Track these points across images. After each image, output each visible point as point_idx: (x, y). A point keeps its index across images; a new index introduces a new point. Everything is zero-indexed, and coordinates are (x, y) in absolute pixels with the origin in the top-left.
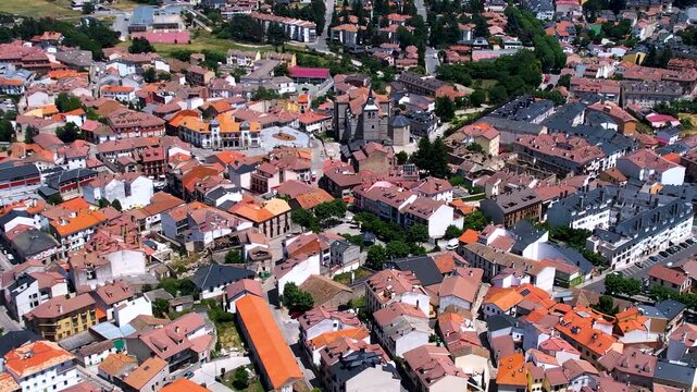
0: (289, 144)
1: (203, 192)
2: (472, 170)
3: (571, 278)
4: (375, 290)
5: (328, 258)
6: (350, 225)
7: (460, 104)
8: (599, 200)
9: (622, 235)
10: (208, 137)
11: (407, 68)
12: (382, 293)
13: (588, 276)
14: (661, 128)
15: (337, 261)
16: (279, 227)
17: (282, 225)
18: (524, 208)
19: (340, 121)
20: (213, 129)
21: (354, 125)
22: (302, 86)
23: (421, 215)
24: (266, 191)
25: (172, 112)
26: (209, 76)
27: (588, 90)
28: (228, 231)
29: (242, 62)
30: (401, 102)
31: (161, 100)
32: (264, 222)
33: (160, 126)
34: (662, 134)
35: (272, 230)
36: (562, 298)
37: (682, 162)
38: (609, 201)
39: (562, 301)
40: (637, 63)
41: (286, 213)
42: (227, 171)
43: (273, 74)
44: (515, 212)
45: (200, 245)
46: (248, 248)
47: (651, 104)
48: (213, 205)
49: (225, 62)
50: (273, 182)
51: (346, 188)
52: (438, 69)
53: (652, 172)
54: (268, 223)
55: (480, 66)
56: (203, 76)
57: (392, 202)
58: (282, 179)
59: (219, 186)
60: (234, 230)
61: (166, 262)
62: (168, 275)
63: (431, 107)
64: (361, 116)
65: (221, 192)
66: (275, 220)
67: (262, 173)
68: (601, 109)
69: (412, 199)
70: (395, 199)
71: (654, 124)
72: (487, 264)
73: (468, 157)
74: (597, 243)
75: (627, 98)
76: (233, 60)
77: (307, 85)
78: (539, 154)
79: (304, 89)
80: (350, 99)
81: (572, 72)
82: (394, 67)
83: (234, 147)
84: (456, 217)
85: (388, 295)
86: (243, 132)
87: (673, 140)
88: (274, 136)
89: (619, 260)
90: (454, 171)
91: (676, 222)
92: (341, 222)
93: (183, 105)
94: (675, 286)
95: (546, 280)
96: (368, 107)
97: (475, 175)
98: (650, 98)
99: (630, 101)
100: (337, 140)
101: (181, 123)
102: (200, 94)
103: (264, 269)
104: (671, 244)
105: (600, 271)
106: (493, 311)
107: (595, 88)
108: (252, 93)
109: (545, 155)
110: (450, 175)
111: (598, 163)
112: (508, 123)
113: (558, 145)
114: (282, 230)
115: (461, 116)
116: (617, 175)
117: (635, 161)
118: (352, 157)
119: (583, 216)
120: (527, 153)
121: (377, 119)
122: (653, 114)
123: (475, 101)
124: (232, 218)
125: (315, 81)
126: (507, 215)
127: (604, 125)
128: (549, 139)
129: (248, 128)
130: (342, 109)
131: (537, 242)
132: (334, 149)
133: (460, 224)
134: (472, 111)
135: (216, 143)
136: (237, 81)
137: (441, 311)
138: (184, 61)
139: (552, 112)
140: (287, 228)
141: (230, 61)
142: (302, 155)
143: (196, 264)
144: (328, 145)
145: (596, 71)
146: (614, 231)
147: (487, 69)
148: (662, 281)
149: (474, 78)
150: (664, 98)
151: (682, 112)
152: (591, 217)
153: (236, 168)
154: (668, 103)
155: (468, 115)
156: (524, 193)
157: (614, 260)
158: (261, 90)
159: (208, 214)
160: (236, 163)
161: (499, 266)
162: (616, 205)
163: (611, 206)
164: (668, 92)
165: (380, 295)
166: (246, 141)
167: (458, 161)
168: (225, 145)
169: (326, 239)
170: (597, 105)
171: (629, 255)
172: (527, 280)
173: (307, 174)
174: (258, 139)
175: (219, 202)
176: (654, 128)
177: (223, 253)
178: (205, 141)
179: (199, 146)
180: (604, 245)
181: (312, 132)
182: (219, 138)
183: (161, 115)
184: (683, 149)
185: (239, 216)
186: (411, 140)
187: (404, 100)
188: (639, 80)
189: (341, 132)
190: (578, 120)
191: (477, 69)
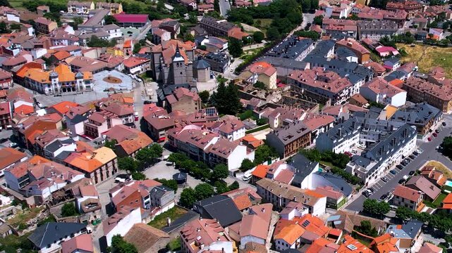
0: (116, 86)
1: (42, 145)
2: (259, 105)
3: (338, 202)
4: (187, 240)
5: (148, 202)
6: (166, 162)
7: (246, 42)
8: (352, 128)
9: (371, 160)
10: (49, 86)
11: (206, 11)
12: (194, 243)
13: (350, 196)
14: (386, 57)
15: (156, 204)
16: (108, 172)
17: (111, 170)
18: (299, 138)
19: (156, 65)
20: (53, 80)
21: (166, 71)
22: (128, 29)
23: (222, 155)
24: (97, 136)
25: (19, 64)
26: (53, 26)
27: (335, 28)
28: (63, 185)
29: (80, 11)
30: (203, 44)
31: (10, 53)
32: (95, 171)
33: (8, 79)
34: (388, 63)
35: (102, 175)
36: (333, 222)
37: (404, 87)
38: (359, 127)
39: (333, 226)
40: (366, 4)
41: (113, 160)
42: (64, 119)
43: (103, 21)
44: (292, 142)
45: (39, 200)
46: (80, 200)
47: (377, 38)
48: (51, 157)
49: (66, 10)
50: (102, 129)
51: (161, 130)
52: (229, 13)
53: (385, 96)
54: (98, 171)
55: (259, 9)
56: (47, 27)
57: (198, 144)
58: (109, 126)
59: (55, 140)
60: (68, 182)
61: (10, 218)
62: (10, 232)
63: (225, 46)
64: (171, 65)
65: (57, 145)
66: (104, 168)
67: (93, 122)
68: (345, 44)
69: (214, 141)
70: (200, 141)
71: (382, 54)
72: (275, 198)
73: (255, 93)
74: (354, 167)
75: (362, 33)
76: (73, 9)
77: (131, 29)
78: (305, 86)
79: (129, 32)
80: (163, 50)
81: (323, 13)
82: (197, 10)
83: (72, 92)
84: (249, 151)
85: (198, 245)
86: (78, 80)
87: (396, 66)
88: (104, 80)
89: (370, 178)
90: (245, 105)
91: (406, 142)
92: (159, 161)
93: (28, 58)
94: (412, 202)
95: (320, 207)
96: (176, 59)
97: (260, 109)
98: (377, 34)
99: (364, 36)
100: (154, 80)
101: (26, 75)
102: (44, 45)
103: (95, 217)
104: (403, 157)
105: (358, 190)
106: (283, 244)
107: (340, 27)
108: (87, 41)
109: (310, 87)
110: (242, 110)
111: (347, 91)
112: (281, 61)
113: (319, 78)
114: (110, 173)
115: (248, 51)
116: (361, 99)
117: (373, 89)
118: (166, 100)
119: (342, 142)
120: (297, 85)
121: (184, 67)
122: (380, 47)
123: (257, 38)
124: (66, 171)
125: (137, 25)
126: (287, 145)
127: (349, 58)
128: (312, 73)
129: (82, 78)
130: (157, 57)
131: (311, 174)
132: (152, 88)
133: (252, 157)
134: (254, 46)
135: (56, 90)
136: (75, 28)
137: (242, 247)
138: (32, 11)
139: (312, 47)
140: (115, 171)
141: (70, 10)
142: (126, 100)
143: (35, 219)
144: (148, 84)
145: (339, 13)
146: (365, 157)
147: (263, 11)
148: (403, 199)
149: (255, 17)
150: (386, 33)
151: (399, 42)
152: (347, 141)
153: (71, 117)
154: (389, 36)
155: (252, 50)
156: (298, 127)
157: (367, 180)
158: (94, 37)
159: (46, 169)
160: (71, 113)
161: (285, 199)
162: (364, 130)
163: (360, 131)
164: (389, 29)
165: (192, 244)
166: (81, 87)
167: (248, 97)
168: (64, 91)
169: (146, 188)
170: (342, 42)
171: (376, 173)
172: (307, 211)
173: (130, 118)
174: (91, 85)
175: (56, 153)
176: (382, 57)
177: (59, 207)
178: (47, 89)
179: (42, 92)
180: (359, 169)
181: (135, 73)
182: (59, 87)
183: (9, 68)
184: (403, 74)
185: (73, 167)
186: (211, 77)
187: (205, 42)
188: (369, 20)
189: (158, 74)
190: (331, 54)
191: (257, 12)
